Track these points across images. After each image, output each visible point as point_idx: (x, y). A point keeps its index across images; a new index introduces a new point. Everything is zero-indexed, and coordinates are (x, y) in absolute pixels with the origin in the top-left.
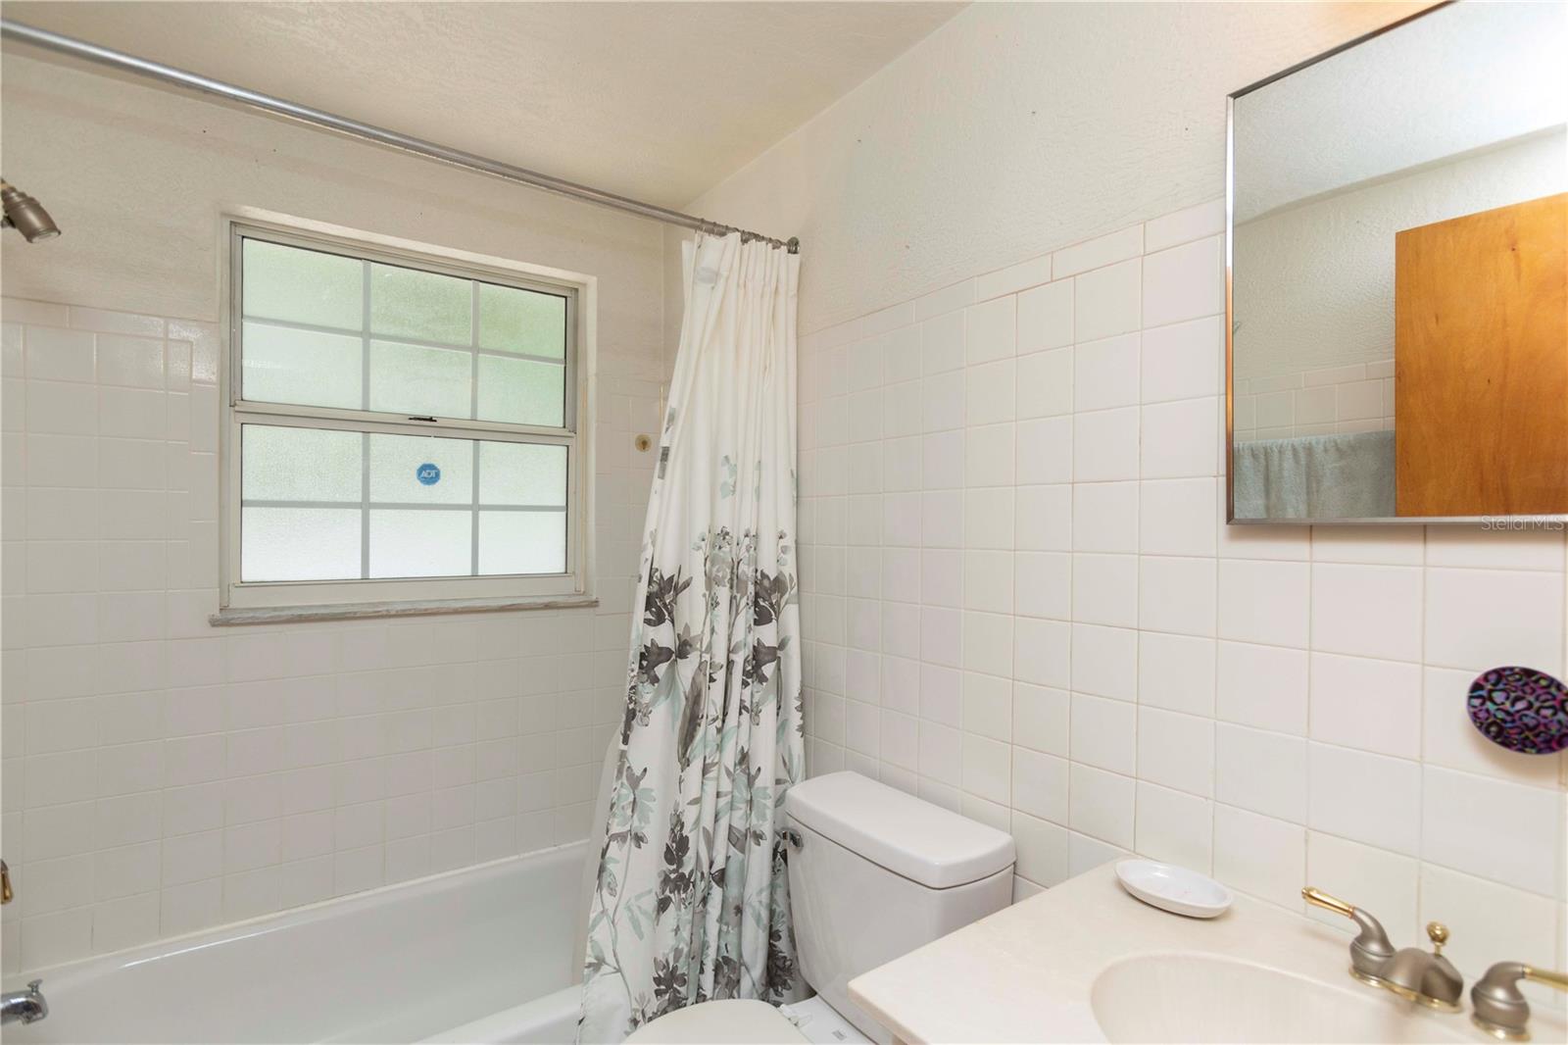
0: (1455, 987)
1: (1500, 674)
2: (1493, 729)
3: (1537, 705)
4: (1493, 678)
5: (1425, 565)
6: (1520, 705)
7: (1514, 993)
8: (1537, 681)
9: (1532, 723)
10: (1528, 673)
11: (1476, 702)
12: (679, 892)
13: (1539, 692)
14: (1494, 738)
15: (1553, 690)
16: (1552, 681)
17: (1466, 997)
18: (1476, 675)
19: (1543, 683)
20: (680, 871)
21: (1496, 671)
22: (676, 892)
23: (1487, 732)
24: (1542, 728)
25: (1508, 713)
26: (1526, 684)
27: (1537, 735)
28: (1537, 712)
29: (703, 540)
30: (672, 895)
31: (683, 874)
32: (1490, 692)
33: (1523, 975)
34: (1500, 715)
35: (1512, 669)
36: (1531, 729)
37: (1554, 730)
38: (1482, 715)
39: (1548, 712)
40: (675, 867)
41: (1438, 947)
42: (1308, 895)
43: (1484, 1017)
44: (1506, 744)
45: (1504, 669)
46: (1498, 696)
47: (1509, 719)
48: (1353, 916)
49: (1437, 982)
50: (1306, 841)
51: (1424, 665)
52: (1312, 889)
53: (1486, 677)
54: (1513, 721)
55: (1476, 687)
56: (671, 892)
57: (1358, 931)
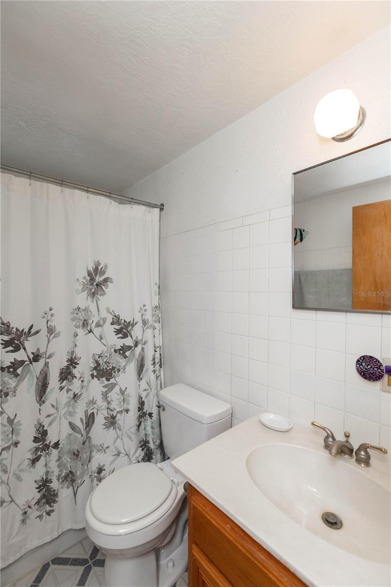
0: (351, 451)
1: (364, 357)
2: (362, 373)
3: (373, 367)
4: (362, 358)
5: (346, 323)
6: (369, 367)
7: (366, 452)
8: (373, 360)
9: (372, 372)
10: (371, 357)
11: (358, 365)
12: (45, 451)
13: (374, 363)
14: (362, 376)
15: (377, 362)
16: (377, 360)
17: (354, 454)
18: (358, 357)
19: (375, 360)
20: (45, 443)
21: (363, 356)
22: (44, 452)
23: (361, 374)
24: (374, 374)
25: (366, 369)
26: (370, 360)
27: (373, 376)
28: (373, 369)
29: (46, 314)
30: (42, 454)
31: (46, 444)
32: (362, 362)
33: (368, 448)
34: (364, 369)
35: (367, 356)
36: (372, 374)
37: (378, 373)
38: (359, 369)
39: (376, 369)
40: (41, 443)
41: (347, 439)
42: (313, 424)
43: (359, 461)
44: (365, 378)
45: (365, 356)
46: (364, 364)
47: (366, 371)
48: (325, 430)
49: (346, 450)
50: (314, 406)
51: (346, 353)
52: (314, 422)
53: (360, 358)
54: (367, 371)
55: (358, 361)
56: (41, 453)
57: (326, 435)
